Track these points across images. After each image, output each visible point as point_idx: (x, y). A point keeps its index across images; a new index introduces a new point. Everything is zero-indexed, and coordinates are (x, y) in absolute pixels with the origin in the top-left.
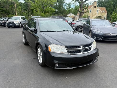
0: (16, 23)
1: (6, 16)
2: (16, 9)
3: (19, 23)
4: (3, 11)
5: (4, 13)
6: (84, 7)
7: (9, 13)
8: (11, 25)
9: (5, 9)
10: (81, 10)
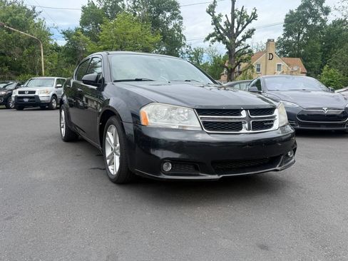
0: (40, 95)
1: (11, 79)
2: (43, 58)
3: (51, 95)
4: (4, 64)
5: (6, 69)
6: (239, 57)
7: (22, 71)
8: (26, 100)
9: (9, 59)
10: (232, 64)
